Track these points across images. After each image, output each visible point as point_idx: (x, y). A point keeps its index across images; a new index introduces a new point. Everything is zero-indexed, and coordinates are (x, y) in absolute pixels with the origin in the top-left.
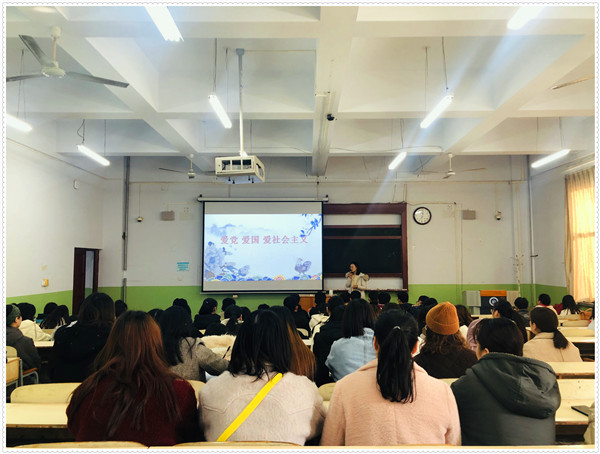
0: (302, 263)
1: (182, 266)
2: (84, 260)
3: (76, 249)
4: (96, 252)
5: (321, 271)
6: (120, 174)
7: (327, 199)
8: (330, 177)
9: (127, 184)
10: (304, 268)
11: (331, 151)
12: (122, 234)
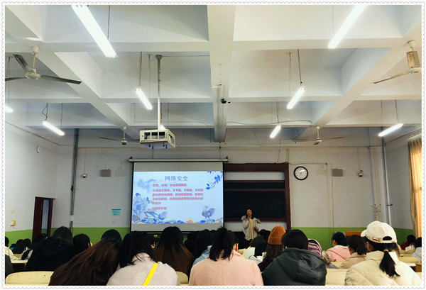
0: (208, 210)
1: (116, 212)
2: (42, 206)
3: (36, 198)
4: (51, 200)
5: (222, 216)
6: (72, 142)
7: (226, 160)
8: (228, 144)
9: (76, 149)
10: (209, 214)
11: (228, 124)
12: (70, 187)
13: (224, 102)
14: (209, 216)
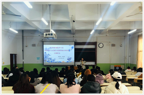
0: (69, 58)
1: (38, 58)
2: (13, 57)
3: (10, 54)
4: (15, 55)
5: (74, 60)
6: (21, 34)
7: (76, 41)
8: (76, 35)
9: (23, 37)
10: (70, 59)
11: (76, 29)
12: (22, 50)
13: (74, 21)
14: (69, 60)
